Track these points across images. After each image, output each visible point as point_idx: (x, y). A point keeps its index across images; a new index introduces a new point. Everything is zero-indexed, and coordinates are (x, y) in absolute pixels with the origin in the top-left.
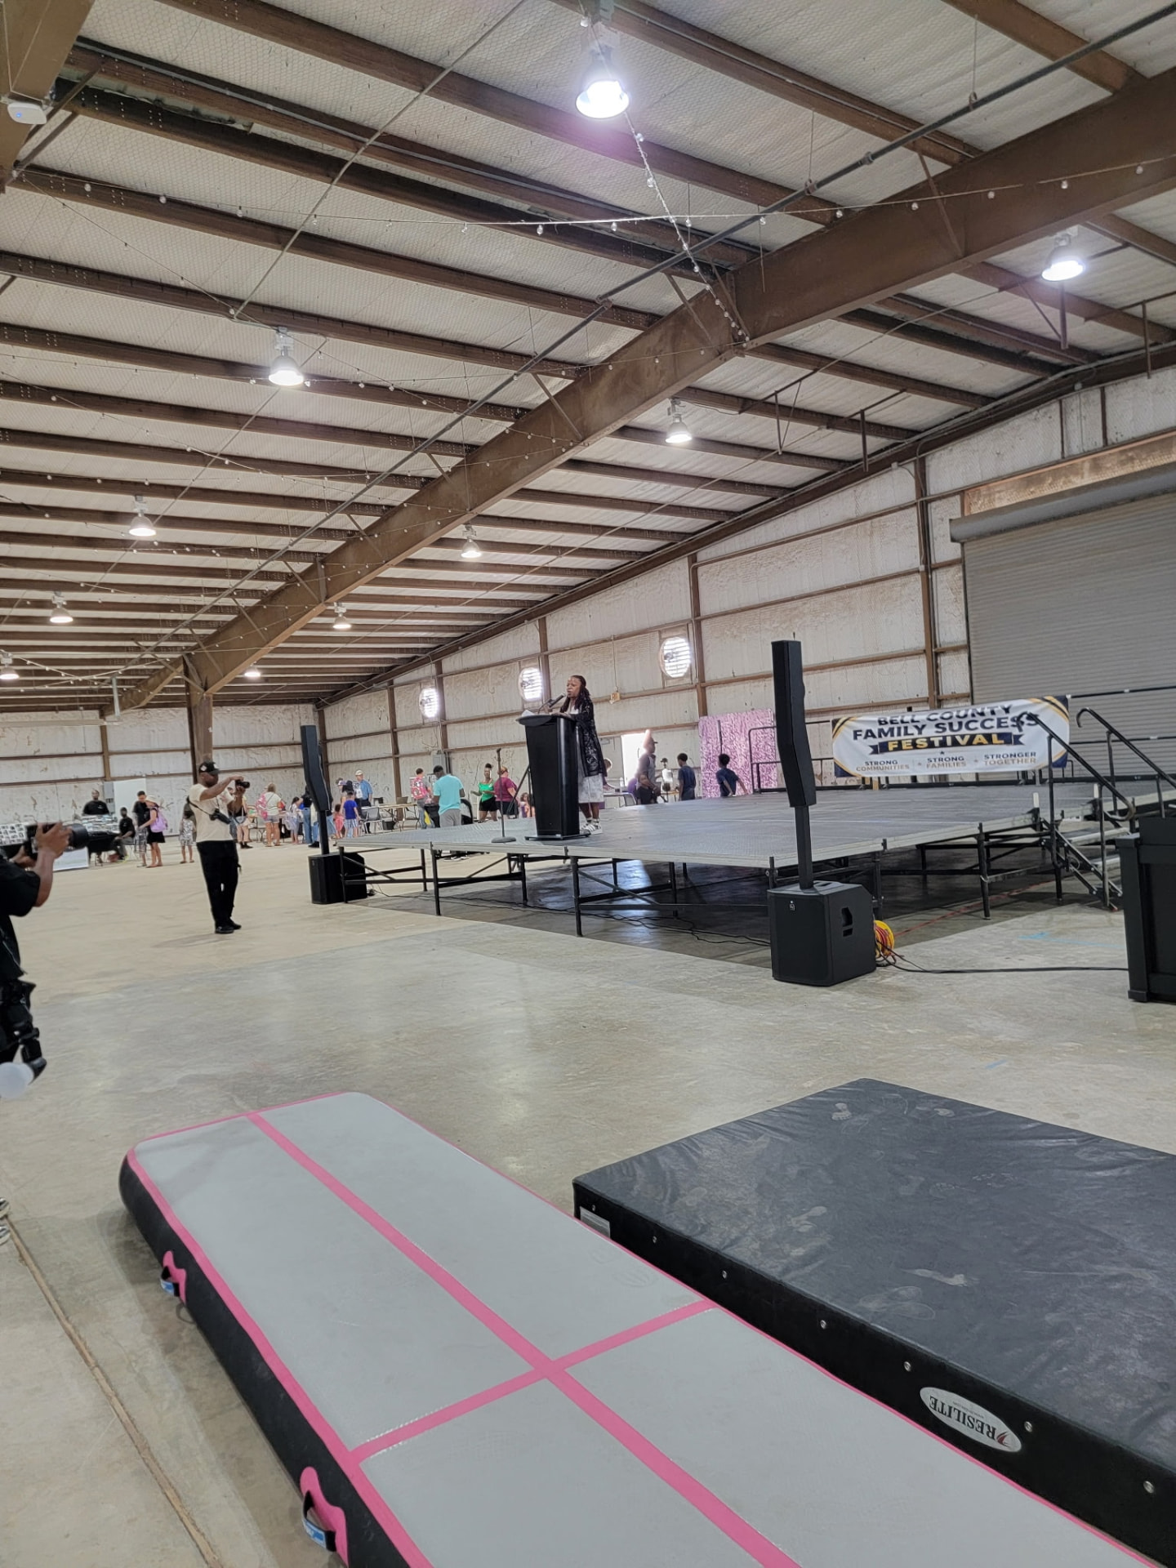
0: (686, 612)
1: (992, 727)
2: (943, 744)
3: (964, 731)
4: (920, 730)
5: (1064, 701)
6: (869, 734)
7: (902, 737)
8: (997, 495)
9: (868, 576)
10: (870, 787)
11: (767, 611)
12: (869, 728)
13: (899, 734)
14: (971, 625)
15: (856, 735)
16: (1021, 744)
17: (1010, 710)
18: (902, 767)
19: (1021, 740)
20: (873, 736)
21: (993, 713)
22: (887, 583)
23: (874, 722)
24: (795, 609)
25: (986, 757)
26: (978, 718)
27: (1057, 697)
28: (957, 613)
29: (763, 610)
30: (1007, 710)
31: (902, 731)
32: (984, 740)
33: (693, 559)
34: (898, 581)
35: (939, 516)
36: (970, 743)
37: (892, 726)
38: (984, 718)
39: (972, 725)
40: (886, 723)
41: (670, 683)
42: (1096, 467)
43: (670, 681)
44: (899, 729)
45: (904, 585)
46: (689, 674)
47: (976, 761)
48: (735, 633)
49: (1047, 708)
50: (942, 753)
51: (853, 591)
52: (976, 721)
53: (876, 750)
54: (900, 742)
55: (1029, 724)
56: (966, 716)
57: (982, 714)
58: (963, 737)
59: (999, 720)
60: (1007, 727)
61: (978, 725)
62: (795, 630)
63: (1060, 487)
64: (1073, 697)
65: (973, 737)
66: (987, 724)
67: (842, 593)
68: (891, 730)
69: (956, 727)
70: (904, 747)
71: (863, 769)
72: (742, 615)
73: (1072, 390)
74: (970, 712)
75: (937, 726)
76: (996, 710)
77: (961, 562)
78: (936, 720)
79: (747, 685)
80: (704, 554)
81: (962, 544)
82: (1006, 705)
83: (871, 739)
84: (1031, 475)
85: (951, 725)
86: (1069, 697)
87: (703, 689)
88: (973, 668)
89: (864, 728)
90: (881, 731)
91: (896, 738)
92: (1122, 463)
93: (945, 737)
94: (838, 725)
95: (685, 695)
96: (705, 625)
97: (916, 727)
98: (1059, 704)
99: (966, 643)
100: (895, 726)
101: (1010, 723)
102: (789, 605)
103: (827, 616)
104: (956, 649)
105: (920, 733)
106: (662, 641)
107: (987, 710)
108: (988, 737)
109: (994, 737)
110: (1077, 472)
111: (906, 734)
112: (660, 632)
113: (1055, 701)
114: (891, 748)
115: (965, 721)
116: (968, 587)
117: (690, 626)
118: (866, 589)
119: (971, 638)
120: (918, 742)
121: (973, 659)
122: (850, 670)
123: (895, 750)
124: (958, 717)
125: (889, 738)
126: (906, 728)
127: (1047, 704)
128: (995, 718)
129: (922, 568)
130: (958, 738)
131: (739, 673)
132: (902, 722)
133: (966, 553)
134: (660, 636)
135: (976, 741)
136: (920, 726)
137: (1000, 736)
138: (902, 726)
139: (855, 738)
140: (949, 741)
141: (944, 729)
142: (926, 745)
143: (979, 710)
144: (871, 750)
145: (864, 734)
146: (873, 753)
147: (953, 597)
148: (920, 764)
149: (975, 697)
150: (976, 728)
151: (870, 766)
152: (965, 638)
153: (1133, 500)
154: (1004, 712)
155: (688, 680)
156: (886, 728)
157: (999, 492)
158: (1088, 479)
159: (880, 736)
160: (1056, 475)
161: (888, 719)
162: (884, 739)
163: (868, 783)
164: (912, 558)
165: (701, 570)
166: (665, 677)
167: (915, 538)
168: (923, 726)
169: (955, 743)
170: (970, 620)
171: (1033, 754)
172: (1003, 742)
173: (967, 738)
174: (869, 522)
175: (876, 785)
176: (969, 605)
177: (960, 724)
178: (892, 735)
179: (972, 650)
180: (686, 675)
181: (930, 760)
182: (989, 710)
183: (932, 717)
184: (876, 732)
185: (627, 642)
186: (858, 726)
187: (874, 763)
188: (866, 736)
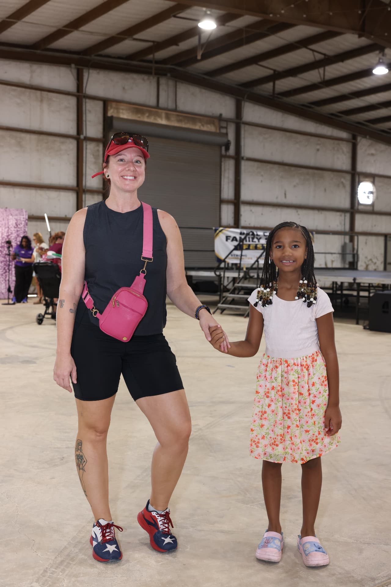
4: (259, 240)
6: (234, 239)
7: (251, 243)
8: (121, 111)
13: (249, 241)
15: (227, 238)
18: (249, 258)
20: (236, 240)
23: (236, 233)
31: (251, 239)
40: (244, 234)
42: (168, 118)
53: (236, 248)
54: (249, 245)
63: (151, 120)
70: (251, 248)
73: (165, 75)
77: (102, 140)
83: (235, 242)
84: (138, 108)
89: (233, 235)
91: (248, 243)
92: (179, 121)
94: (218, 231)
104: (93, 192)
105: (259, 241)
110: (160, 117)
111: (253, 241)
114: (244, 248)
120: (258, 246)
123: (246, 249)
125: (244, 242)
129: (82, 137)
136: (259, 237)
139: (227, 240)
142: (261, 248)
144: (234, 248)
145: (231, 239)
146: (234, 250)
147: (94, 160)
151: (233, 257)
156: (243, 237)
157: (123, 109)
158: (163, 122)
160: (151, 114)
161: (245, 232)
163: (230, 266)
168: (260, 238)
174: (39, 92)
178: (246, 241)
184: (238, 238)
186: (229, 234)
187: (235, 256)
188: (232, 240)
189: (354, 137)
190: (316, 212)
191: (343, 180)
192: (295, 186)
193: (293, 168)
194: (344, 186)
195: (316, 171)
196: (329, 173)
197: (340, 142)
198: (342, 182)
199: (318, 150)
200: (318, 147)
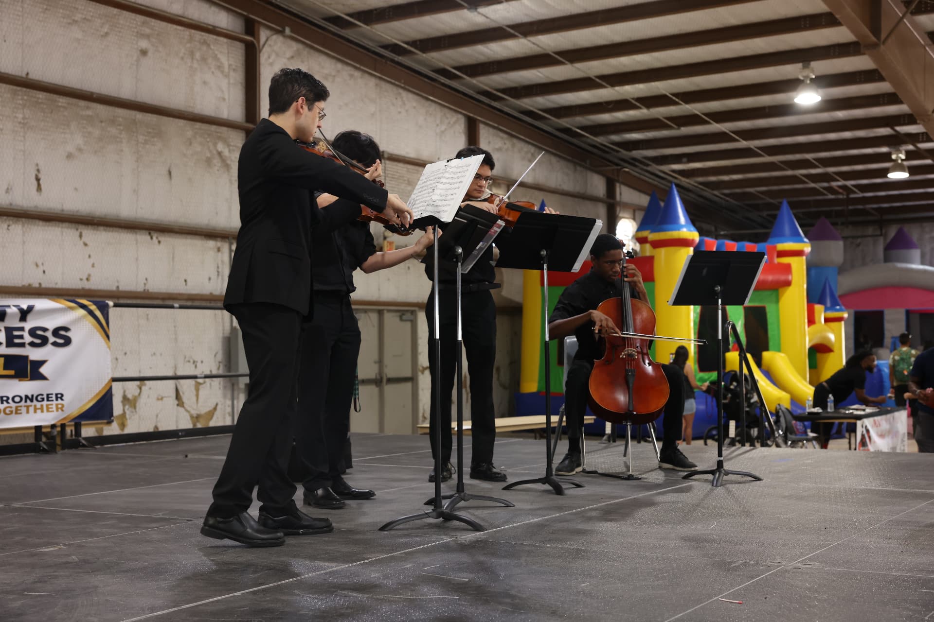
5: (103, 309)
16: (44, 378)
17: (30, 316)
19: (43, 370)
21: (1, 317)
27: (96, 303)
30: (24, 314)
49: (83, 317)
55: (56, 345)
59: (10, 330)
60: (22, 345)
64: (117, 305)
76: (7, 311)
82: (25, 304)
86: (111, 303)
98: (98, 313)
101: (28, 339)
113: (93, 308)
127: (82, 312)
137: (9, 362)
154: (19, 316)
171: (60, 396)
172: (12, 372)
189: (251, 28)
190: (143, 238)
191: (220, 147)
192: (69, 156)
193: (62, 101)
194: (227, 167)
195: (139, 116)
196: (181, 123)
197: (211, 37)
198: (220, 154)
199: (144, 53)
200: (144, 44)
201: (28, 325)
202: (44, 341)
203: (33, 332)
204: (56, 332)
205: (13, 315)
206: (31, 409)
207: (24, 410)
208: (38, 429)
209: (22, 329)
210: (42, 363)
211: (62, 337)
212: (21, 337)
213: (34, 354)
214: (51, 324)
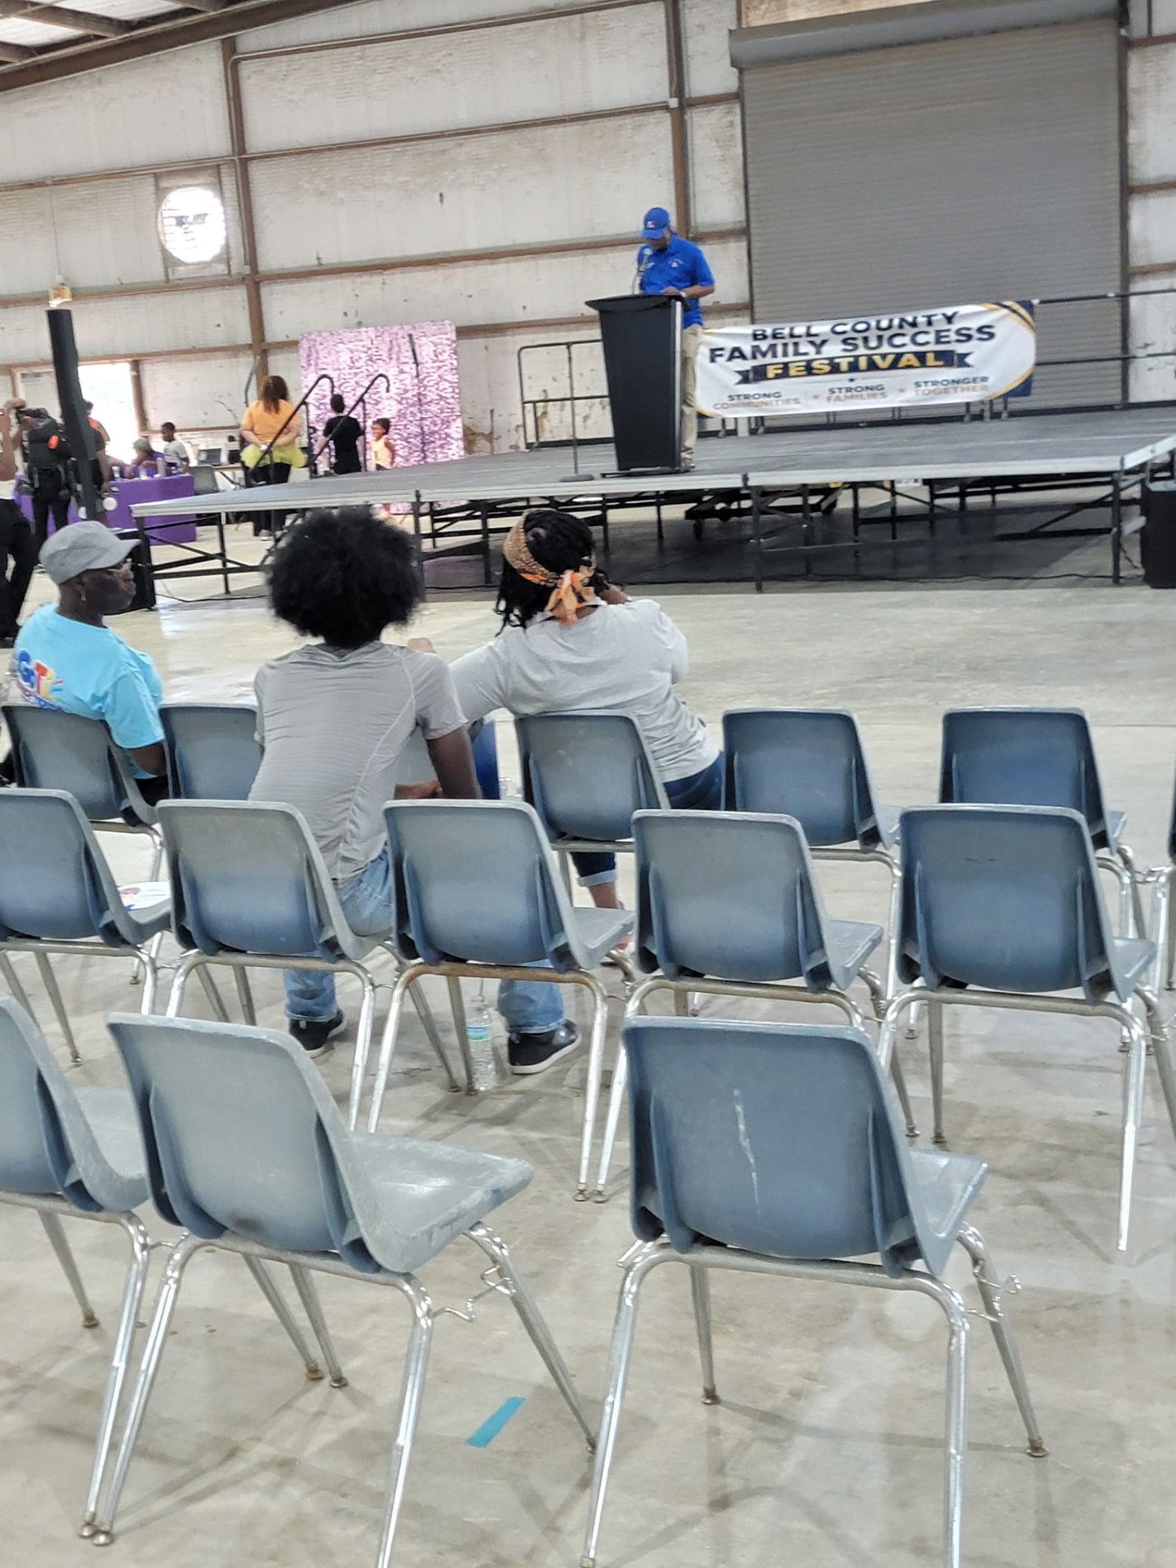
0: (218, 142)
1: (927, 343)
2: (854, 367)
3: (886, 348)
4: (818, 347)
5: (1028, 306)
6: (736, 353)
7: (790, 358)
9: (575, 106)
10: (734, 432)
11: (385, 155)
12: (736, 345)
13: (785, 354)
14: (751, 199)
15: (714, 354)
16: (967, 365)
17: (955, 320)
18: (788, 401)
19: (968, 360)
20: (743, 356)
21: (930, 323)
22: (610, 123)
23: (744, 335)
24: (443, 152)
25: (917, 384)
26: (910, 331)
27: (1019, 303)
28: (726, 179)
29: (378, 150)
30: (949, 319)
31: (791, 349)
32: (915, 362)
33: (230, 49)
34: (628, 120)
35: (697, 21)
36: (894, 366)
37: (774, 342)
38: (915, 330)
39: (897, 341)
40: (765, 337)
41: (181, 272)
43: (182, 268)
44: (785, 345)
45: (638, 127)
46: (226, 257)
47: (902, 391)
48: (322, 187)
49: (1003, 317)
50: (852, 380)
51: (549, 131)
52: (903, 335)
53: (745, 378)
54: (786, 366)
55: (980, 339)
56: (890, 327)
57: (914, 324)
58: (884, 356)
59: (938, 332)
60: (948, 342)
61: (906, 340)
62: (444, 191)
64: (1042, 302)
65: (899, 356)
66: (921, 339)
67: (529, 133)
68: (773, 347)
69: (873, 343)
70: (792, 372)
71: (724, 406)
72: (337, 156)
74: (896, 322)
75: (845, 341)
76: (934, 318)
77: (738, 96)
78: (844, 332)
79: (347, 283)
80: (251, 39)
81: (741, 71)
82: (949, 311)
83: (739, 361)
85: (866, 339)
86: (1036, 302)
87: (257, 284)
88: (754, 265)
89: (731, 344)
90: (756, 349)
91: (781, 359)
93: (857, 357)
95: (214, 297)
96: (257, 172)
97: (812, 343)
98: (1023, 311)
99: (745, 225)
100: (779, 342)
101: (954, 337)
102: (428, 145)
103: (502, 168)
104: (722, 235)
105: (818, 352)
106: (160, 194)
107: (921, 320)
108: (921, 357)
109: (930, 358)
111: (796, 353)
112: (157, 177)
113: (1017, 307)
114: (771, 374)
115: (887, 334)
116: (749, 139)
117: (224, 170)
118: (573, 129)
119: (752, 219)
120: (815, 364)
121: (754, 251)
122: (544, 262)
123: (778, 377)
124: (879, 328)
125: (769, 359)
126: (796, 344)
127: (1005, 311)
128: (931, 329)
129: (674, 103)
130: (877, 359)
131: (330, 258)
132: (792, 336)
133: (746, 85)
134: (157, 188)
135: (903, 362)
136: (818, 340)
137: (939, 355)
138: (790, 341)
139: (713, 360)
140: (863, 363)
141: (856, 347)
142: (827, 368)
143: (910, 319)
144: (739, 378)
145: (727, 354)
146: (741, 382)
147: (719, 153)
148: (816, 397)
149: (757, 310)
150: (903, 345)
151: (735, 401)
152: (743, 217)
153: (994, 32)
154: (945, 321)
155: (221, 269)
156: (764, 345)
159: (754, 357)
161: (769, 332)
162: (760, 361)
163: (730, 426)
164: (655, 85)
165: (246, 69)
166: (169, 261)
167: (660, 52)
168: (824, 342)
169: (872, 366)
170: (751, 192)
171: (984, 379)
172: (941, 363)
173: (890, 359)
174: (578, 16)
175: (743, 430)
176: (750, 166)
177: (880, 338)
178: (775, 356)
179: (753, 238)
180: (217, 260)
181: (832, 391)
182: (925, 319)
183: (839, 329)
184: (747, 350)
185: (82, 191)
186: (719, 342)
187: (742, 398)
188: (731, 358)
201: (954, 327)
202: (969, 337)
203: (958, 332)
204: (980, 330)
205: (939, 321)
206: (959, 390)
207: (952, 390)
208: (968, 405)
209: (948, 330)
210: (966, 355)
211: (986, 332)
212: (947, 336)
213: (961, 348)
214: (974, 324)
